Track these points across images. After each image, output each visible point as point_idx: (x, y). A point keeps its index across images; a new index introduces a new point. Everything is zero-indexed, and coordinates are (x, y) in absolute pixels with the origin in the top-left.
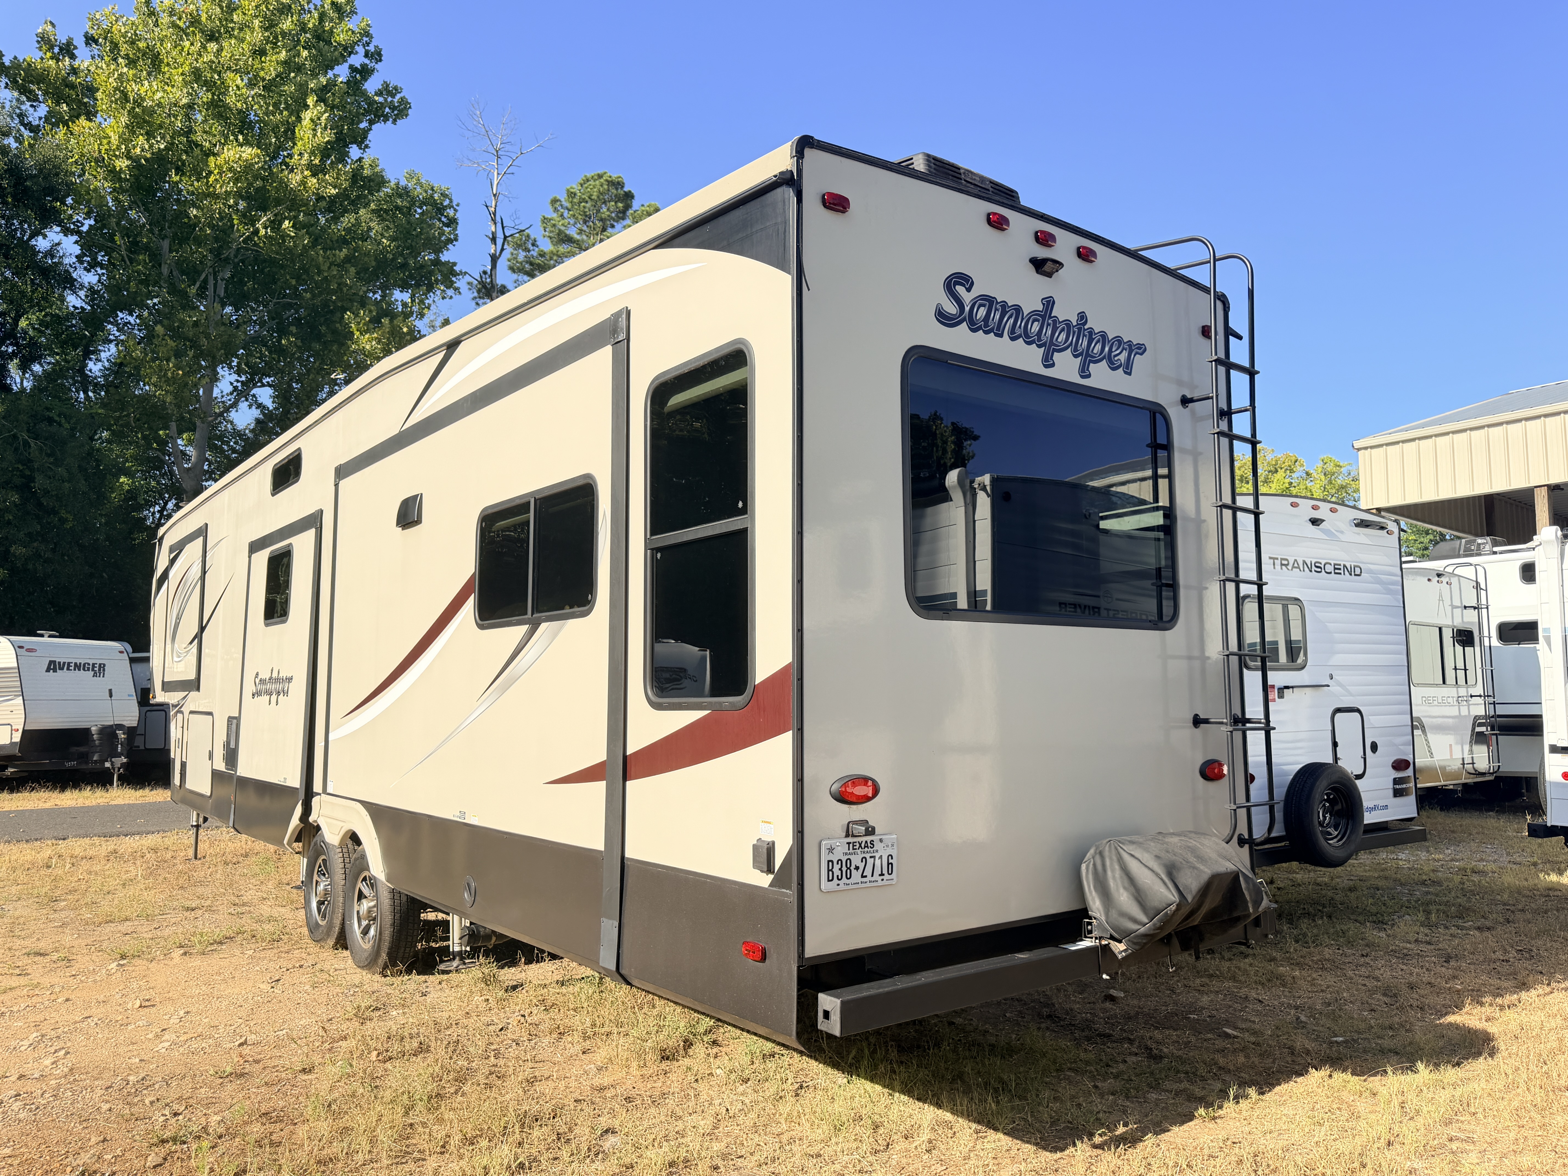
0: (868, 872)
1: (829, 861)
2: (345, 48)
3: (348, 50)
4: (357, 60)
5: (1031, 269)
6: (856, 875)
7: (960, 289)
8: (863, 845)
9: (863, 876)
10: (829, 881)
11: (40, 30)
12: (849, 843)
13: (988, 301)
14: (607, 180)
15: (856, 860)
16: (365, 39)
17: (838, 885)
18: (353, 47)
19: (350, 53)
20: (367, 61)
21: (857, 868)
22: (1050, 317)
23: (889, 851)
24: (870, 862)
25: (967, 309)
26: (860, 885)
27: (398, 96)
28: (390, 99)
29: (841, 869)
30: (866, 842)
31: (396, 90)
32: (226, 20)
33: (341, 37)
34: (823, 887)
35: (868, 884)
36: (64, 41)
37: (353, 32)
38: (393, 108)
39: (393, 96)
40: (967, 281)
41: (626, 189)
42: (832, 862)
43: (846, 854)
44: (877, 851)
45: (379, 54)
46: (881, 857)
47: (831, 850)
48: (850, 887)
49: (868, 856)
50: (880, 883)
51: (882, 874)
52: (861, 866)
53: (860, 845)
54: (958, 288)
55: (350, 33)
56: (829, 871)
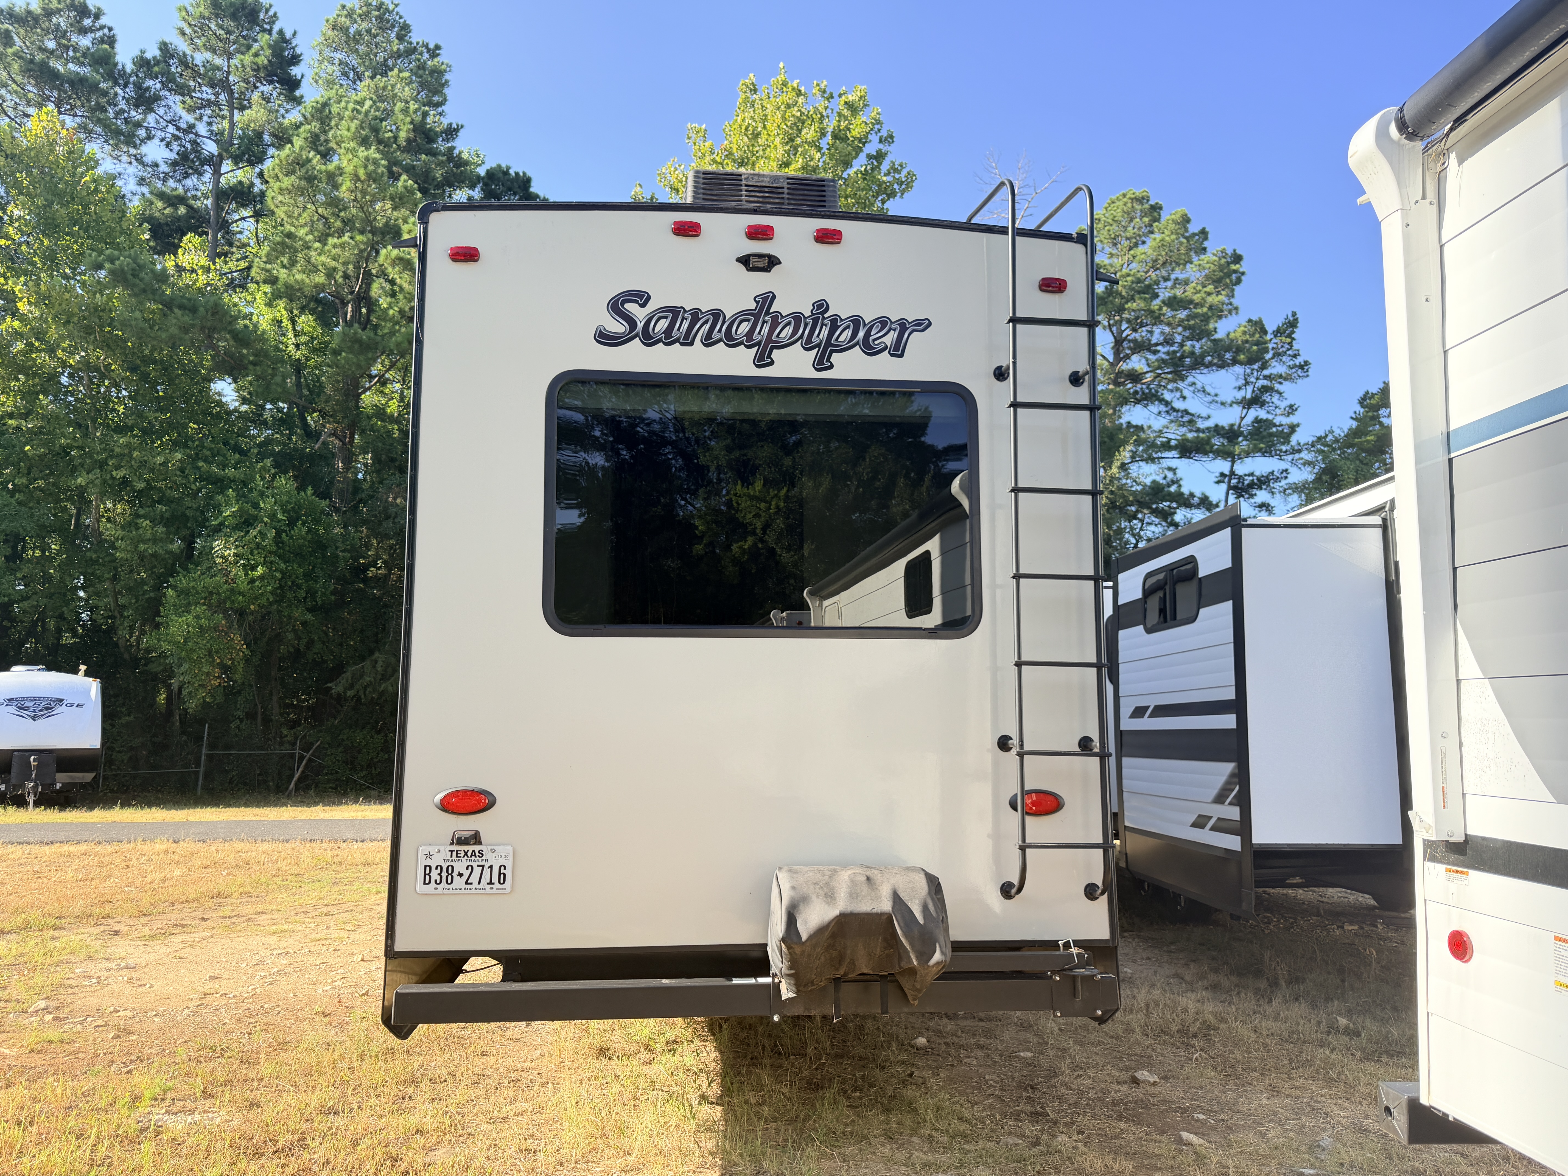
0: (474, 879)
1: (426, 866)
2: (860, 140)
3: (864, 140)
4: (872, 148)
5: (742, 268)
6: (459, 882)
7: (632, 308)
8: (469, 854)
9: (467, 883)
10: (425, 883)
11: (633, 193)
12: (452, 851)
13: (674, 312)
14: (1130, 198)
15: (460, 866)
16: (876, 127)
17: (436, 889)
18: (866, 137)
19: (864, 144)
20: (881, 146)
21: (461, 875)
22: (768, 313)
23: (502, 861)
24: (477, 871)
25: (640, 325)
26: (463, 891)
27: (904, 173)
28: (897, 176)
29: (440, 874)
30: (474, 851)
31: (901, 166)
32: (753, 145)
33: (856, 131)
34: (418, 889)
35: (473, 891)
36: (649, 197)
37: (866, 124)
38: (901, 183)
39: (899, 172)
40: (641, 297)
41: (1152, 202)
42: (430, 867)
43: (448, 860)
44: (487, 861)
45: (892, 137)
46: (491, 867)
47: (429, 856)
48: (451, 892)
49: (475, 865)
50: (488, 891)
51: (491, 883)
52: (466, 873)
53: (466, 854)
54: (628, 306)
55: (863, 125)
56: (425, 874)
